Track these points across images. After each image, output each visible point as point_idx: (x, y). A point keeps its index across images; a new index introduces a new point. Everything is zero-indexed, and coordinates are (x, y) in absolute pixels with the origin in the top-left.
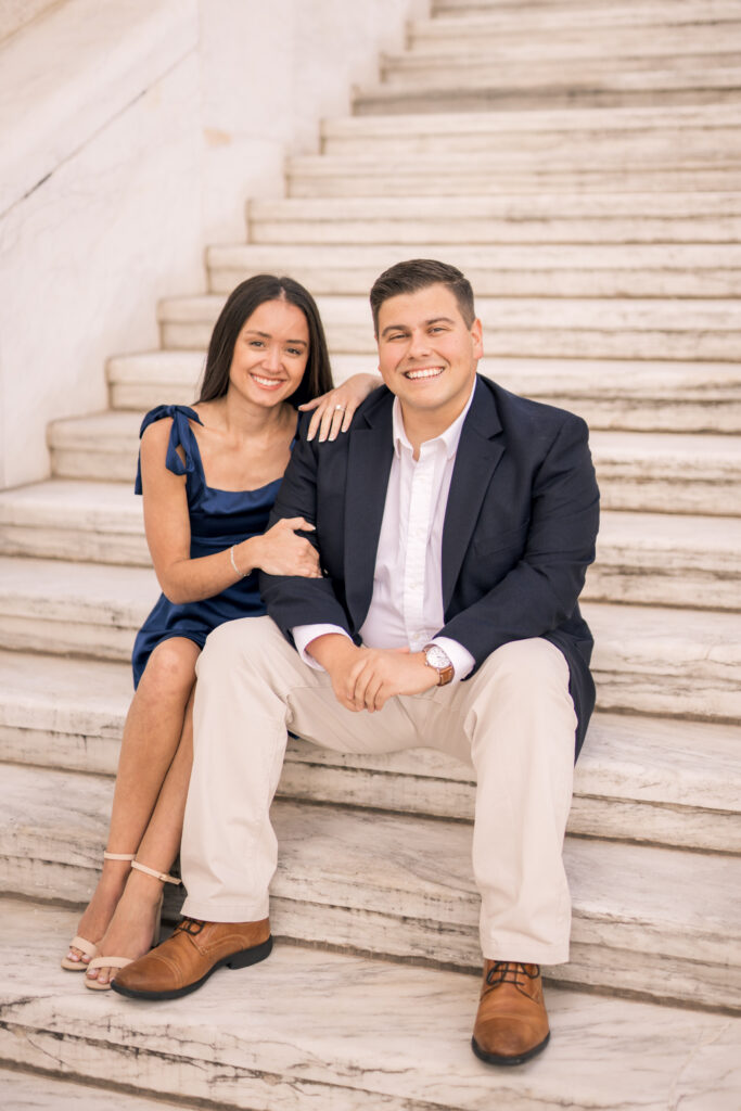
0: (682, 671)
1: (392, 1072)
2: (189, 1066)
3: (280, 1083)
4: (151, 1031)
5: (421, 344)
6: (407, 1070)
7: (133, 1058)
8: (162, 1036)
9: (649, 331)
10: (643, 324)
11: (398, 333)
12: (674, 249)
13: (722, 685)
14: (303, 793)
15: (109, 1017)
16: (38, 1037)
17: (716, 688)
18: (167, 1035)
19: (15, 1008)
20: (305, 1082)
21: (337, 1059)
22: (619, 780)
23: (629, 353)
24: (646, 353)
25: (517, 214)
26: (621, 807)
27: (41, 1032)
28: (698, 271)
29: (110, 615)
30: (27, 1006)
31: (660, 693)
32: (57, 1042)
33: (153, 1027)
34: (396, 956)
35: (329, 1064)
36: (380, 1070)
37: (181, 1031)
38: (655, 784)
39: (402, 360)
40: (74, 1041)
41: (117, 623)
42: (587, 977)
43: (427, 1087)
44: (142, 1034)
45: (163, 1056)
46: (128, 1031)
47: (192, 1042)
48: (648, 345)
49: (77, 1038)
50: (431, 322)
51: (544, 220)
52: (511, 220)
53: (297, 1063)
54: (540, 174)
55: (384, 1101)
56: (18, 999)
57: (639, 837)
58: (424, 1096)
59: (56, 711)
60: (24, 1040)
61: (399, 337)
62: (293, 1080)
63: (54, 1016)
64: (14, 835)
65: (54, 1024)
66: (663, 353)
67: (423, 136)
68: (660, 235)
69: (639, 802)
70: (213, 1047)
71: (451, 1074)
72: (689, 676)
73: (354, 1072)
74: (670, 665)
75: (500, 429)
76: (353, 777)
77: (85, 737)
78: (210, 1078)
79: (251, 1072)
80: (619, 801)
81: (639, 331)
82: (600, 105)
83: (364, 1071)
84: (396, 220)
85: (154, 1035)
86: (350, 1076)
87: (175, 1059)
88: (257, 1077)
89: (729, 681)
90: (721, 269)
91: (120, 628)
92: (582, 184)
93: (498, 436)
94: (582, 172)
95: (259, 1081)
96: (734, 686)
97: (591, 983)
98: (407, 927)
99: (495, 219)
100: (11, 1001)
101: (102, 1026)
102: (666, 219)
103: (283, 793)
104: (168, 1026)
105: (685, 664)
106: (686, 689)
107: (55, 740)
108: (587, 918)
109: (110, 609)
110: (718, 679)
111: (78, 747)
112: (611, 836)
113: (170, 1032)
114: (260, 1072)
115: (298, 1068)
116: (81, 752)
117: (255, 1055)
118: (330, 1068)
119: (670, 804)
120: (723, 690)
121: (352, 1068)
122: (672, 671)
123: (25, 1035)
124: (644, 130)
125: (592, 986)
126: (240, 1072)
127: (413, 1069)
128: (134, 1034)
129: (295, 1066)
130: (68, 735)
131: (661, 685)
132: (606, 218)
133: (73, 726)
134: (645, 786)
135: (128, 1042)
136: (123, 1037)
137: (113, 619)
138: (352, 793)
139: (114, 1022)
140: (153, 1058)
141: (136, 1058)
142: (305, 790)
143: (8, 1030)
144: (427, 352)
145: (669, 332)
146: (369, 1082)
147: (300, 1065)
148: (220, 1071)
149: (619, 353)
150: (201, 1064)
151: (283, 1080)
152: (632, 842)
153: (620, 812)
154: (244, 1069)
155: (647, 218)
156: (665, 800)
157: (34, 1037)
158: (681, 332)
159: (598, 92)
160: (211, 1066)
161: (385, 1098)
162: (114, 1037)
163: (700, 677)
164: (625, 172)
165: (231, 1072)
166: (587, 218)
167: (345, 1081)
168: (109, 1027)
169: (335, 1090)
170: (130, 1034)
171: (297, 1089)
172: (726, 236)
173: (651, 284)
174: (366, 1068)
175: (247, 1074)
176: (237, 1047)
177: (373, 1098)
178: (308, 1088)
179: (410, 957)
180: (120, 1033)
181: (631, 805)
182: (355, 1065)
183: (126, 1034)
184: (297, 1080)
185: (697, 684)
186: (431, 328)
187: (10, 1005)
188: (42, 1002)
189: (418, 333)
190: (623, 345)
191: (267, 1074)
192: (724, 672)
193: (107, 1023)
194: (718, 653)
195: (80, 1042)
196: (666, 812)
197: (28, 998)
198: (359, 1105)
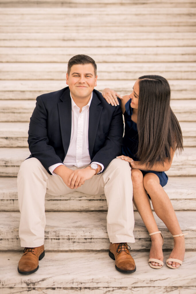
0: (181, 164)
1: (163, 280)
2: (98, 290)
3: (127, 289)
4: (87, 281)
5: (83, 80)
6: (167, 278)
7: (79, 291)
8: (91, 282)
9: (121, 72)
10: (119, 70)
11: (77, 75)
12: (119, 49)
13: (191, 166)
14: (87, 209)
15: (73, 280)
16: (47, 290)
17: (189, 167)
18: (92, 282)
19: (40, 283)
20: (135, 287)
21: (146, 279)
22: (181, 194)
23: (115, 78)
24: (120, 78)
25: (66, 38)
26: (181, 201)
27: (47, 288)
28: (126, 55)
29: (4, 162)
30: (44, 281)
31: (174, 170)
32: (53, 291)
33: (88, 280)
34: (137, 250)
35: (144, 281)
36: (159, 280)
37: (97, 280)
38: (191, 194)
39: (77, 82)
40: (59, 289)
41: (6, 165)
42: (192, 247)
43: (173, 282)
44: (84, 283)
45: (89, 288)
46: (79, 283)
47: (101, 282)
48: (121, 76)
49: (60, 288)
50: (87, 74)
51: (74, 40)
52: (64, 40)
53: (134, 282)
54: (65, 26)
55: (159, 289)
56: (41, 279)
57: (186, 209)
58: (172, 285)
59: (4, 193)
60: (41, 292)
61: (77, 76)
62: (131, 288)
63: (54, 283)
64: (12, 232)
65: (54, 285)
66: (125, 78)
67: (23, 14)
68: (108, 45)
69: (186, 199)
70: (108, 282)
71: (180, 277)
72: (182, 165)
73: (152, 282)
74: (178, 162)
75: (100, 102)
76: (102, 202)
77: (13, 200)
78: (105, 292)
79: (118, 288)
80: (180, 199)
81: (118, 72)
82: (71, 7)
83: (154, 281)
84: (28, 40)
85: (88, 282)
86: (150, 283)
87: (93, 289)
88: (120, 289)
89: (193, 165)
90: (133, 54)
91: (6, 166)
92: (78, 30)
93: (100, 104)
94: (78, 26)
95: (121, 290)
96: (194, 166)
97: (193, 248)
98: (140, 241)
99: (59, 40)
100: (39, 280)
101: (71, 283)
102: (109, 40)
103: (81, 209)
104: (93, 279)
105: (182, 162)
106: (181, 168)
107: (3, 202)
108: (193, 231)
109: (4, 161)
110: (190, 165)
111: (11, 204)
112: (178, 209)
113: (94, 281)
114: (121, 287)
115: (134, 284)
116: (12, 205)
117: (121, 283)
118: (144, 282)
119: (194, 199)
120: (191, 168)
121: (151, 281)
122: (178, 164)
123: (42, 291)
124: (90, 15)
125: (193, 249)
126: (114, 289)
127: (169, 278)
128: (82, 283)
129: (133, 283)
130: (7, 200)
131: (175, 168)
132: (92, 40)
133: (10, 197)
134: (188, 195)
135: (80, 286)
136: (78, 285)
137: (5, 163)
138: (102, 207)
139: (75, 281)
140: (86, 290)
141: (80, 291)
142: (87, 208)
143: (36, 290)
144: (85, 82)
145: (127, 72)
146: (156, 284)
147: (135, 283)
148: (108, 289)
149: (112, 78)
150: (102, 288)
151: (128, 288)
152: (184, 210)
153: (180, 203)
154: (116, 287)
155: (104, 40)
156: (193, 198)
157: (45, 291)
158: (130, 72)
159: (70, 3)
160: (105, 288)
161: (159, 288)
162: (74, 286)
163: (185, 165)
164: (90, 26)
165: (111, 289)
166: (86, 40)
167: (149, 285)
168: (73, 283)
169: (144, 288)
170: (80, 283)
171: (132, 290)
172: (125, 45)
173: (113, 59)
174: (155, 280)
175: (116, 289)
176: (115, 281)
177: (155, 288)
178: (136, 289)
179: (141, 249)
180: (77, 284)
181: (184, 200)
182: (152, 280)
183: (79, 284)
184: (132, 287)
185: (184, 167)
186: (86, 76)
187: (38, 282)
188: (50, 279)
189: (83, 76)
190: (114, 76)
191: (123, 287)
192: (192, 163)
193: (72, 282)
194: (190, 158)
195: (61, 289)
196: (193, 201)
197: (44, 279)
198: (151, 291)
